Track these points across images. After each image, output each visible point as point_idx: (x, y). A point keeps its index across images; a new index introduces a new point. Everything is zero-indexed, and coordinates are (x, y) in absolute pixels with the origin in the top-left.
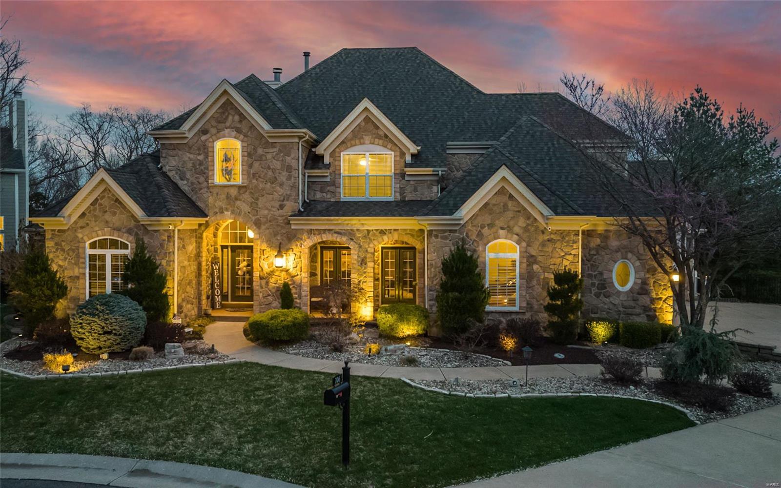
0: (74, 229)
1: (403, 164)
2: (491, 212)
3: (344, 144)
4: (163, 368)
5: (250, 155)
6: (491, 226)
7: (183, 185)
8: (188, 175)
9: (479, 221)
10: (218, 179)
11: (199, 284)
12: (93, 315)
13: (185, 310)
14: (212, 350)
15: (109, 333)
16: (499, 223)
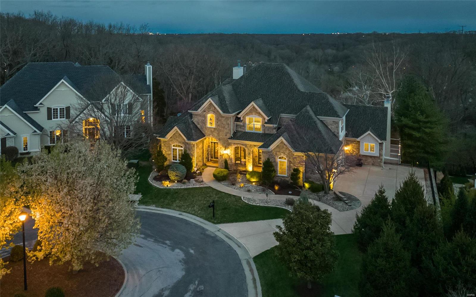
0: (169, 141)
1: (264, 122)
2: (279, 148)
3: (247, 114)
4: (189, 187)
5: (217, 120)
6: (279, 152)
7: (199, 126)
8: (200, 123)
9: (276, 150)
10: (209, 125)
11: (203, 155)
12: (174, 171)
13: (198, 164)
14: (202, 181)
15: (177, 176)
16: (282, 151)
